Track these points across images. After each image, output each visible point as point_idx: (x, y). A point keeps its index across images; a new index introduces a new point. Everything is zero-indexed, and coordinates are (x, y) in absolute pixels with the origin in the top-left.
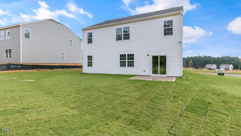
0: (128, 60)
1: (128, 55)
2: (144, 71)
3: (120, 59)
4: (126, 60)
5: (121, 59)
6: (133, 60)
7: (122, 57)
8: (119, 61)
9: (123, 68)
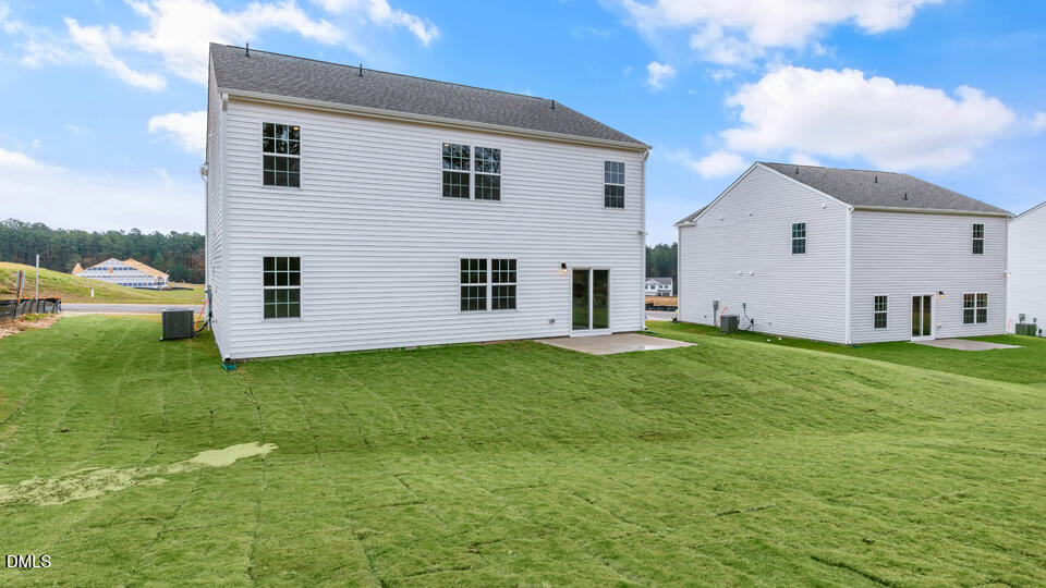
0: (495, 284)
1: (495, 262)
2: (552, 321)
3: (459, 279)
4: (485, 282)
5: (464, 278)
6: (515, 281)
7: (471, 269)
8: (456, 285)
9: (474, 316)
